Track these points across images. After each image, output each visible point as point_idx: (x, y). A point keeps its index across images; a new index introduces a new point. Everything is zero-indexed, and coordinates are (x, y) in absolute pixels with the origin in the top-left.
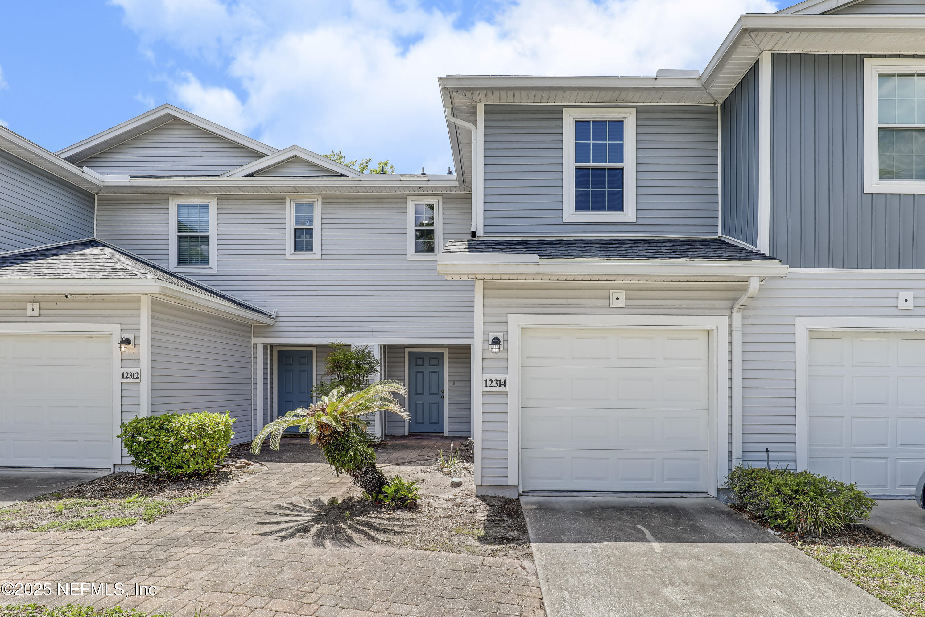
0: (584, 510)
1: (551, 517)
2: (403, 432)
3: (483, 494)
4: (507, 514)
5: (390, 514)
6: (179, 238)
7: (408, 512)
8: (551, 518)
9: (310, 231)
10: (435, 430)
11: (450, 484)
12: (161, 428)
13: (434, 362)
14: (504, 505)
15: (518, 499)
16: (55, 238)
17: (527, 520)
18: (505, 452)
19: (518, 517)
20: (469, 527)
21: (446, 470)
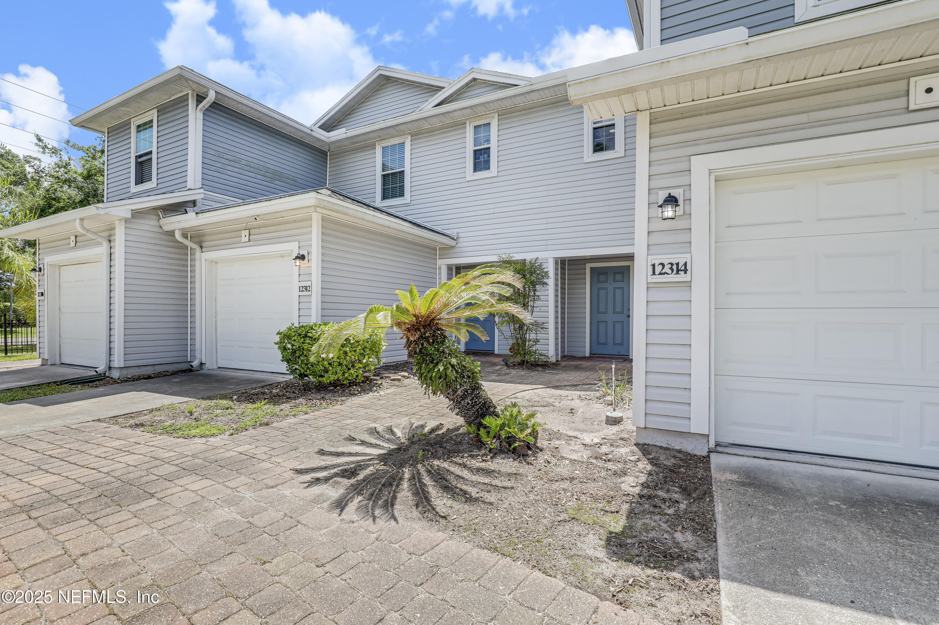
0: (851, 502)
1: (771, 507)
2: (584, 353)
3: (647, 442)
4: (680, 487)
5: (486, 461)
6: (384, 177)
7: (514, 460)
8: (772, 512)
9: (487, 150)
10: (619, 352)
11: (604, 418)
12: (306, 336)
13: (618, 277)
14: (680, 467)
15: (708, 456)
16: (295, 188)
17: (719, 508)
18: (686, 378)
19: (700, 499)
20: (600, 506)
21: (609, 398)
